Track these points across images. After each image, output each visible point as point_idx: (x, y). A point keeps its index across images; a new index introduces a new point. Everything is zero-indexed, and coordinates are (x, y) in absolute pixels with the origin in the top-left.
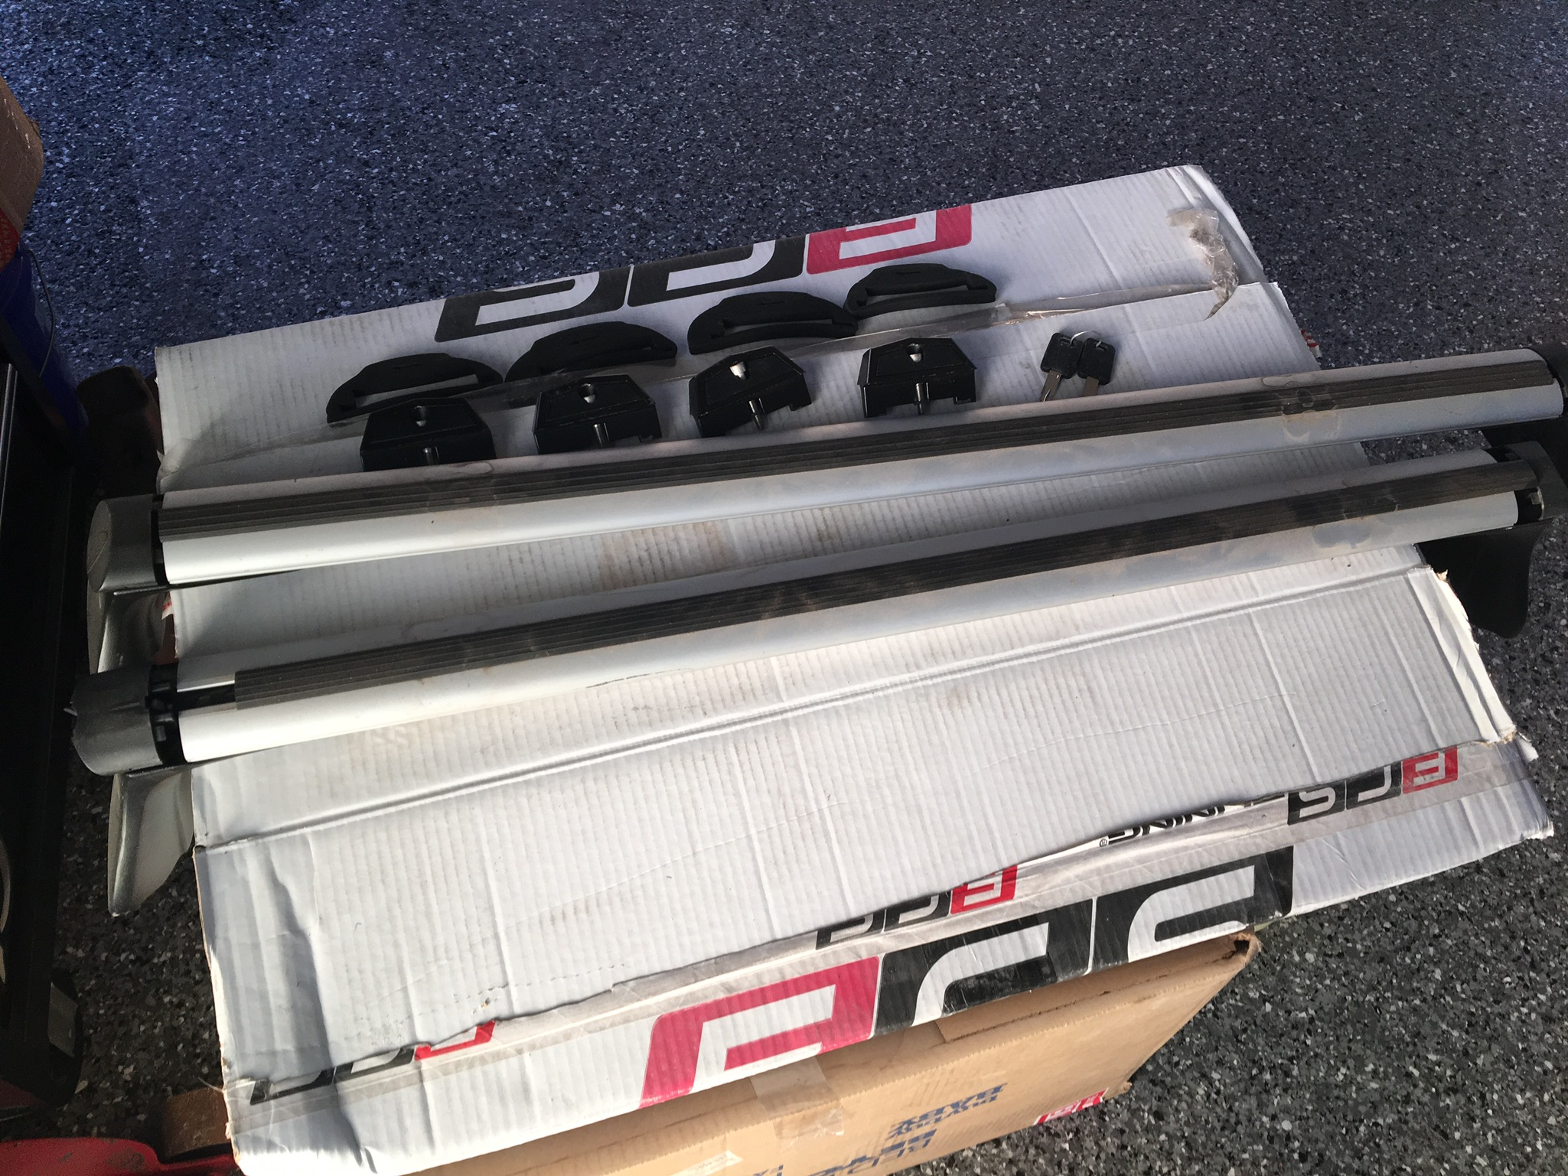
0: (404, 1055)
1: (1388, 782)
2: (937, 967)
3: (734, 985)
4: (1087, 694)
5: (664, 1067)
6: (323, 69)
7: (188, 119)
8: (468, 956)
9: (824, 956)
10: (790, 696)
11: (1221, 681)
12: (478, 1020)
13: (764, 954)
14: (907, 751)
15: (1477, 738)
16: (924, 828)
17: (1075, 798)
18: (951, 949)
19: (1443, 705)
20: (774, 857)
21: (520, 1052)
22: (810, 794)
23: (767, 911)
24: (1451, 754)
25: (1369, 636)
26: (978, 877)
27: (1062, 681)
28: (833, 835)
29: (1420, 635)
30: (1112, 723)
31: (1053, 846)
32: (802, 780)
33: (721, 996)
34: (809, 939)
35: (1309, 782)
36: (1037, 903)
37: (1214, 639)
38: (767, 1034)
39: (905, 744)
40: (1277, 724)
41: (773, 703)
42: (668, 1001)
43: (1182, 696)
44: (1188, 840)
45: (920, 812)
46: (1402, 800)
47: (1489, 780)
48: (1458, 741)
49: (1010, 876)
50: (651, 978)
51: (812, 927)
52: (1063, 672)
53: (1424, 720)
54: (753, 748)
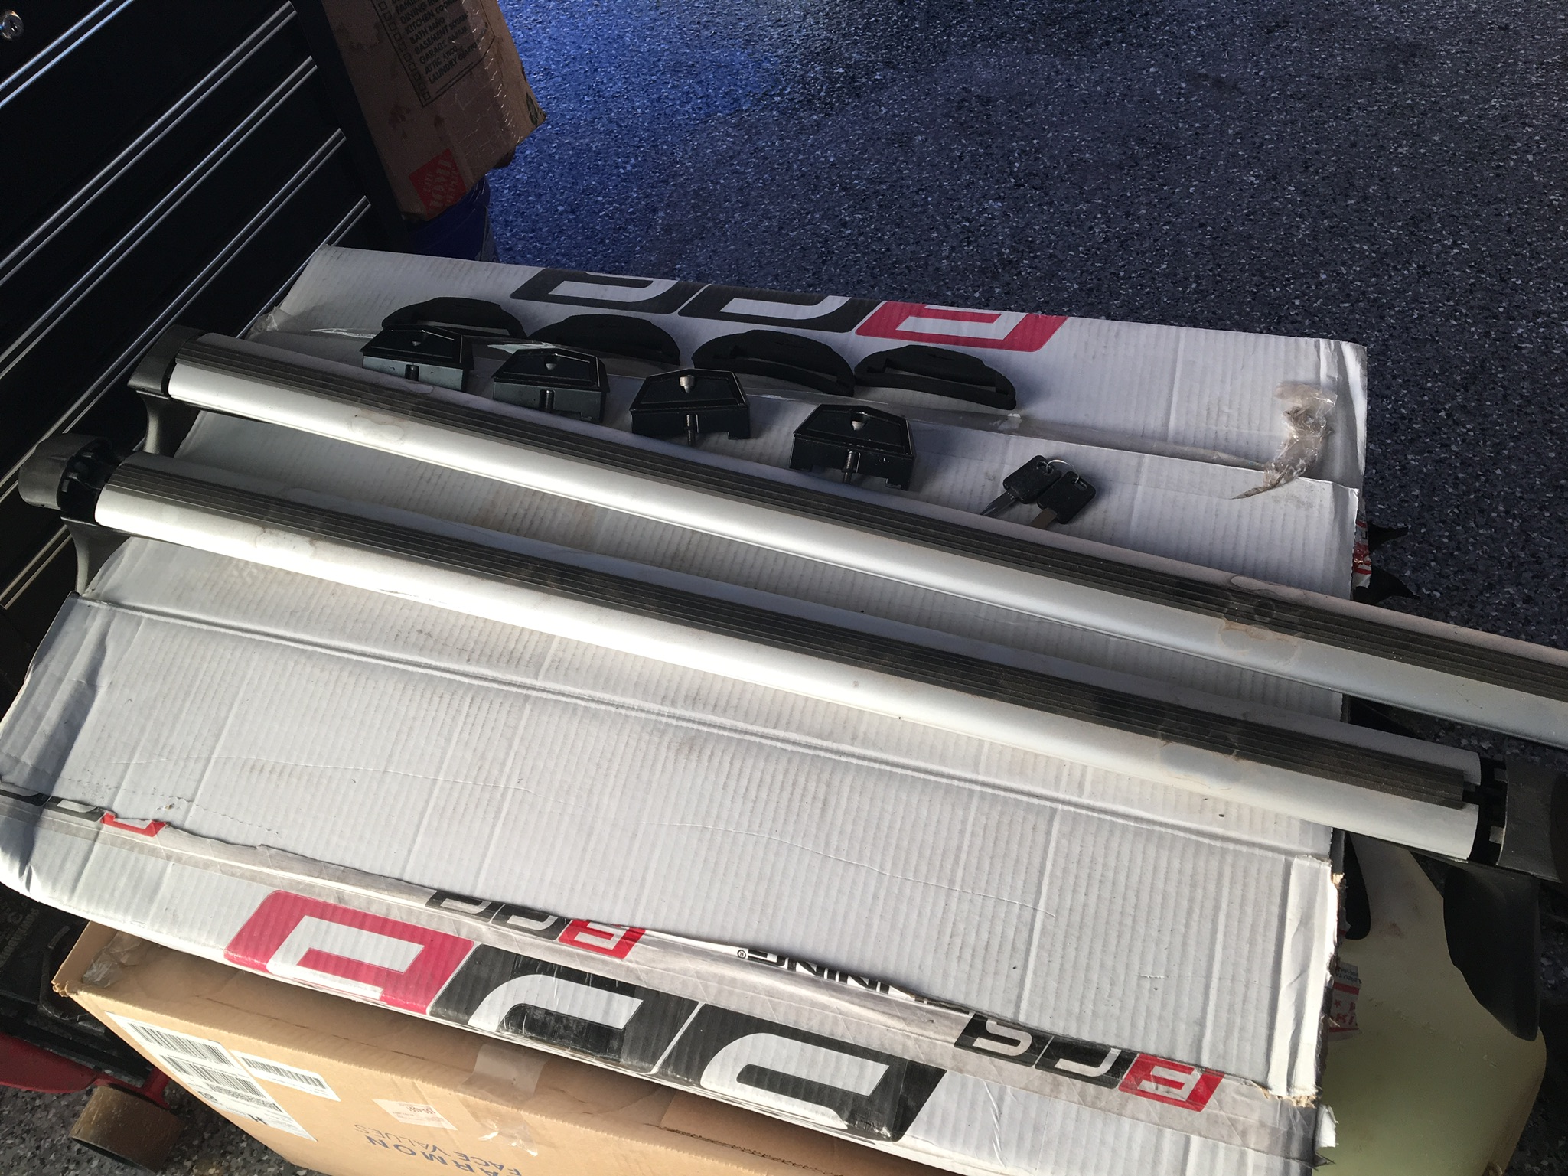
0: (96, 813)
1: (1105, 1067)
2: (518, 981)
3: (347, 898)
4: (820, 805)
5: (256, 934)
6: (858, 139)
7: (731, 157)
8: (182, 764)
9: (431, 915)
10: (546, 677)
11: (974, 861)
12: (156, 817)
13: (383, 886)
14: (613, 773)
15: (1259, 1079)
16: (584, 850)
17: (743, 897)
18: (539, 973)
19: (1238, 1020)
20: (444, 809)
21: (169, 858)
22: (507, 770)
23: (410, 851)
24: (1210, 1081)
25: (1191, 900)
26: (605, 921)
27: (802, 780)
28: (503, 815)
29: (1261, 930)
30: (827, 844)
31: (693, 931)
32: (507, 754)
33: (332, 901)
34: (426, 893)
35: (1008, 1014)
36: (643, 976)
37: (995, 815)
38: (346, 954)
39: (616, 766)
40: (1011, 934)
41: (528, 677)
42: (291, 881)
43: (920, 855)
44: (832, 1000)
45: (590, 835)
46: (1113, 1096)
47: (1244, 1134)
48: (1232, 1069)
49: (634, 935)
50: (290, 855)
51: (436, 886)
52: (808, 773)
53: (1202, 1024)
54: (486, 706)
